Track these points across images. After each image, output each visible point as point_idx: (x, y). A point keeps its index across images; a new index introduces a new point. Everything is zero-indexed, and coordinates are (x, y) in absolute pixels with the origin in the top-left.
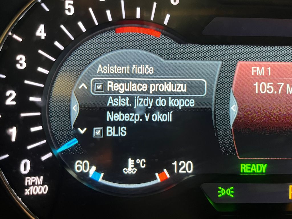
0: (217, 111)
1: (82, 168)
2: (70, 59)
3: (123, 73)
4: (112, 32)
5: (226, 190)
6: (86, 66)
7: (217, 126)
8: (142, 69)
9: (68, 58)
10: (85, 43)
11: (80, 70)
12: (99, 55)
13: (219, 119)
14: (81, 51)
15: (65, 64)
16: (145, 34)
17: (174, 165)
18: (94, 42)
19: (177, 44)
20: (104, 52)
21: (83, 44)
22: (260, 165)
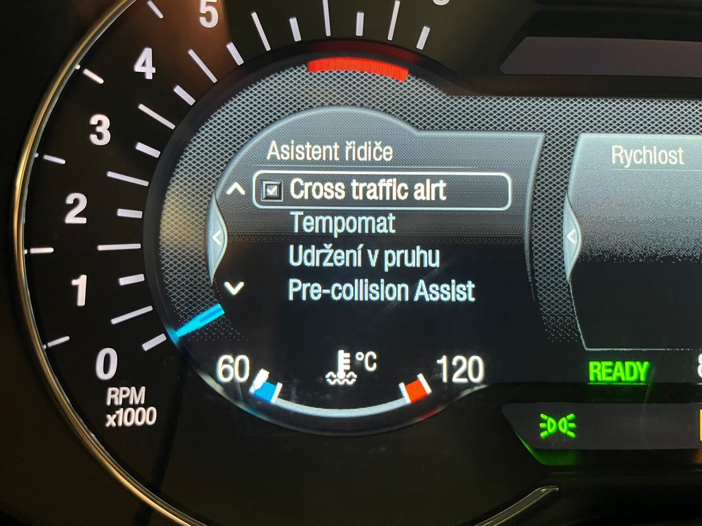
0: (536, 243)
1: (234, 373)
2: (207, 130)
3: (324, 159)
4: (299, 68)
5: (557, 421)
6: (242, 144)
7: (537, 276)
8: (366, 152)
9: (203, 127)
10: (240, 95)
11: (230, 154)
12: (271, 119)
13: (540, 262)
14: (231, 111)
15: (195, 140)
16: (374, 75)
17: (440, 366)
18: (259, 92)
19: (444, 95)
20: (283, 114)
21: (236, 97)
22: (632, 363)
